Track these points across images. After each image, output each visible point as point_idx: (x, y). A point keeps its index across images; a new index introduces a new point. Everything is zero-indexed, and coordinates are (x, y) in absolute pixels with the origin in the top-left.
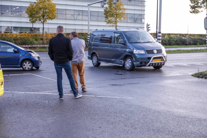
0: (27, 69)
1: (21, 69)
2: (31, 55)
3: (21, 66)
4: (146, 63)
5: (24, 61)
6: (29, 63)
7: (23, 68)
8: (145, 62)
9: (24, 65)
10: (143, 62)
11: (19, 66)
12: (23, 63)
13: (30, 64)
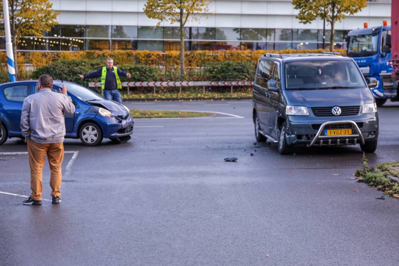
0: (89, 141)
1: (79, 140)
2: (97, 112)
3: (79, 136)
4: (309, 138)
5: (83, 126)
6: (93, 130)
7: (82, 139)
8: (307, 135)
9: (84, 134)
10: (303, 135)
11: (75, 134)
12: (82, 130)
13: (95, 132)
